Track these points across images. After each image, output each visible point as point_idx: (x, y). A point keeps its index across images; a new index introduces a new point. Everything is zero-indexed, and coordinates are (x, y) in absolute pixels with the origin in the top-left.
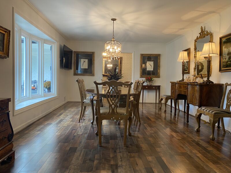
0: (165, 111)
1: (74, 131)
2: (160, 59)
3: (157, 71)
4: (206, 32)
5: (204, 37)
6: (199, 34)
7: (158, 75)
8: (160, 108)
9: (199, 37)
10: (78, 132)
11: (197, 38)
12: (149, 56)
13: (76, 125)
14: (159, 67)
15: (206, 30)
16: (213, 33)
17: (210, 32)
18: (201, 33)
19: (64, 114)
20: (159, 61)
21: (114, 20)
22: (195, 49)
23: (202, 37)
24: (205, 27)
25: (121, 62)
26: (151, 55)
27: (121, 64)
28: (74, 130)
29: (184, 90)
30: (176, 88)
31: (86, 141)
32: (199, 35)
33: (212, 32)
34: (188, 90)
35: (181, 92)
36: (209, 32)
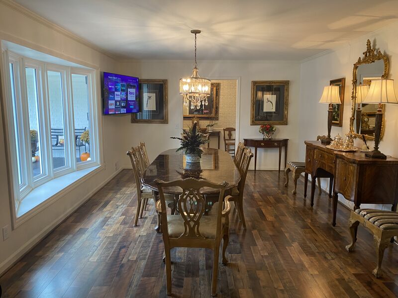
0: (295, 193)
1: (123, 250)
2: (287, 90)
3: (283, 112)
4: (377, 52)
5: (374, 62)
6: (364, 54)
7: (285, 120)
8: (286, 186)
9: (364, 59)
10: (130, 255)
11: (359, 62)
12: (268, 84)
13: (128, 234)
14: (287, 105)
15: (377, 47)
16: (391, 56)
17: (385, 53)
18: (366, 52)
19: (112, 202)
20: (286, 94)
21: (196, 32)
22: (355, 82)
23: (367, 61)
24: (375, 42)
25: (217, 91)
26: (273, 83)
27: (217, 95)
28: (125, 247)
29: (330, 165)
30: (315, 157)
31: (142, 279)
32: (363, 56)
33: (389, 53)
34: (336, 166)
35: (324, 166)
36: (383, 54)
